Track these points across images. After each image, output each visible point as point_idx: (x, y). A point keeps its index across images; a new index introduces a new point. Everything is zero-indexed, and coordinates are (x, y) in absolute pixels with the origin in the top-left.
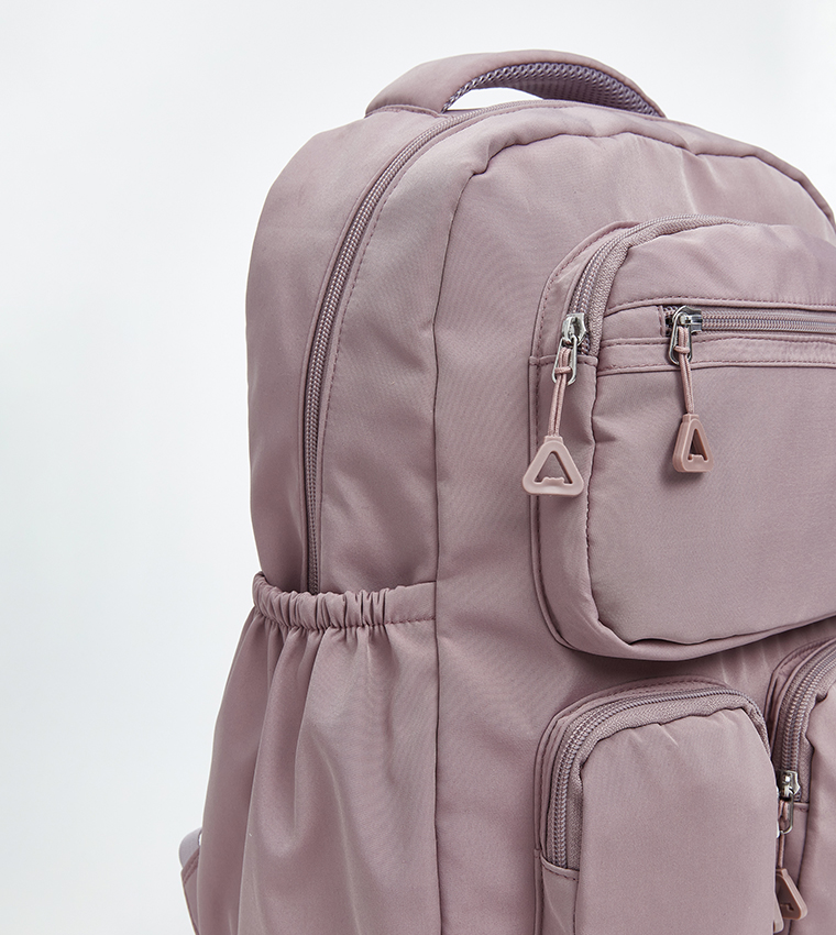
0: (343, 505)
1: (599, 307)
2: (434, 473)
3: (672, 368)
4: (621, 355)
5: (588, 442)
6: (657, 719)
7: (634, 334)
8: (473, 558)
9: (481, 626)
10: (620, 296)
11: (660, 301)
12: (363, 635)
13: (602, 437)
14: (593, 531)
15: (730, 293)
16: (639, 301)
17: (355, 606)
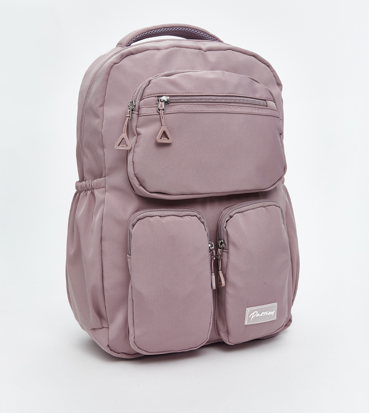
0: (87, 157)
1: (139, 97)
2: (103, 147)
3: (158, 113)
4: (143, 111)
5: (135, 135)
6: (160, 215)
7: (148, 105)
8: (113, 169)
9: (115, 188)
10: (145, 94)
11: (156, 95)
12: (89, 192)
13: (138, 134)
14: (134, 159)
15: (182, 92)
16: (150, 96)
17: (88, 185)
